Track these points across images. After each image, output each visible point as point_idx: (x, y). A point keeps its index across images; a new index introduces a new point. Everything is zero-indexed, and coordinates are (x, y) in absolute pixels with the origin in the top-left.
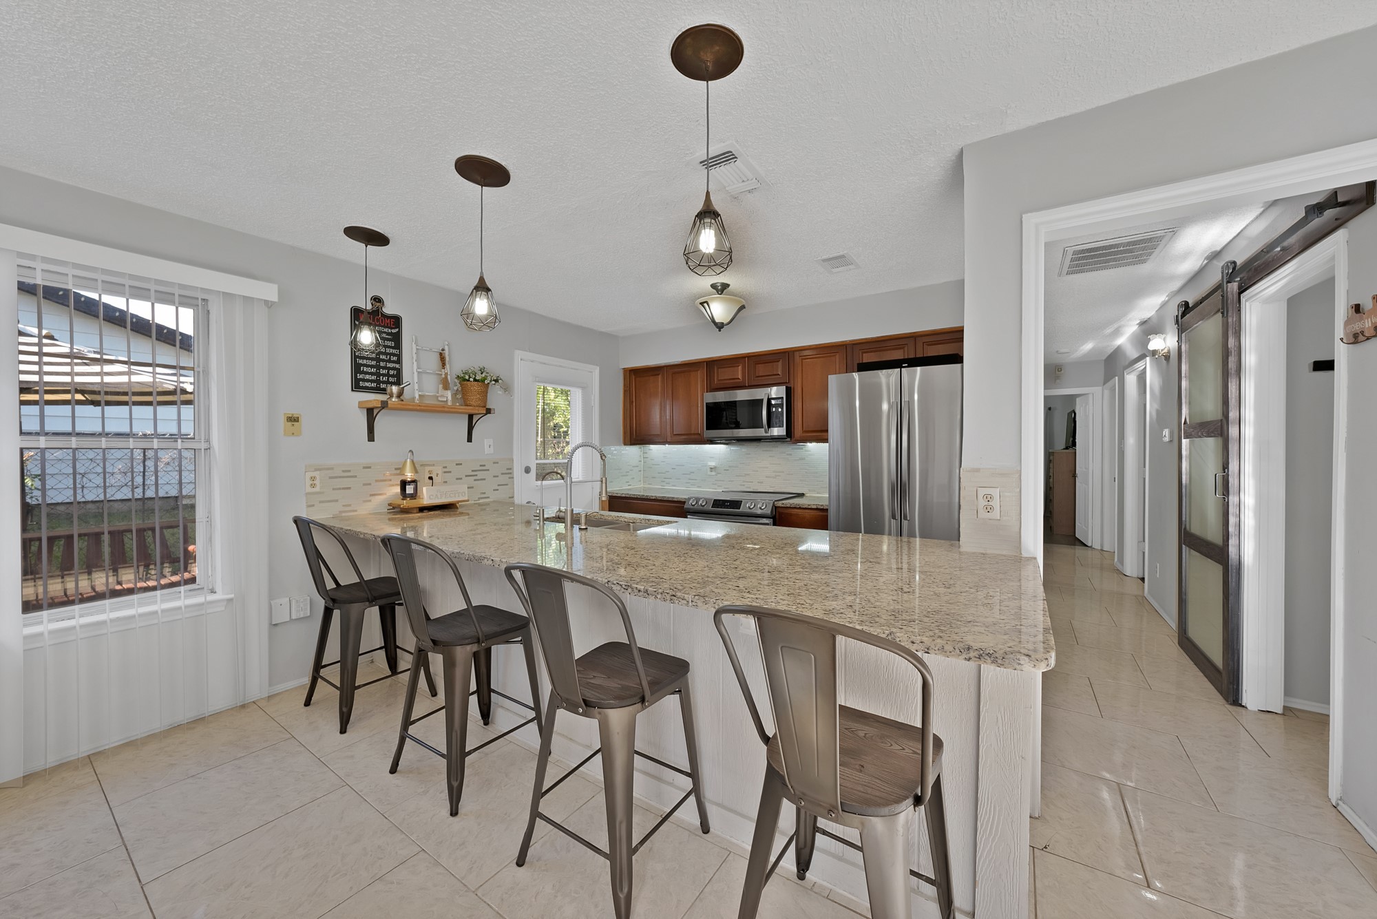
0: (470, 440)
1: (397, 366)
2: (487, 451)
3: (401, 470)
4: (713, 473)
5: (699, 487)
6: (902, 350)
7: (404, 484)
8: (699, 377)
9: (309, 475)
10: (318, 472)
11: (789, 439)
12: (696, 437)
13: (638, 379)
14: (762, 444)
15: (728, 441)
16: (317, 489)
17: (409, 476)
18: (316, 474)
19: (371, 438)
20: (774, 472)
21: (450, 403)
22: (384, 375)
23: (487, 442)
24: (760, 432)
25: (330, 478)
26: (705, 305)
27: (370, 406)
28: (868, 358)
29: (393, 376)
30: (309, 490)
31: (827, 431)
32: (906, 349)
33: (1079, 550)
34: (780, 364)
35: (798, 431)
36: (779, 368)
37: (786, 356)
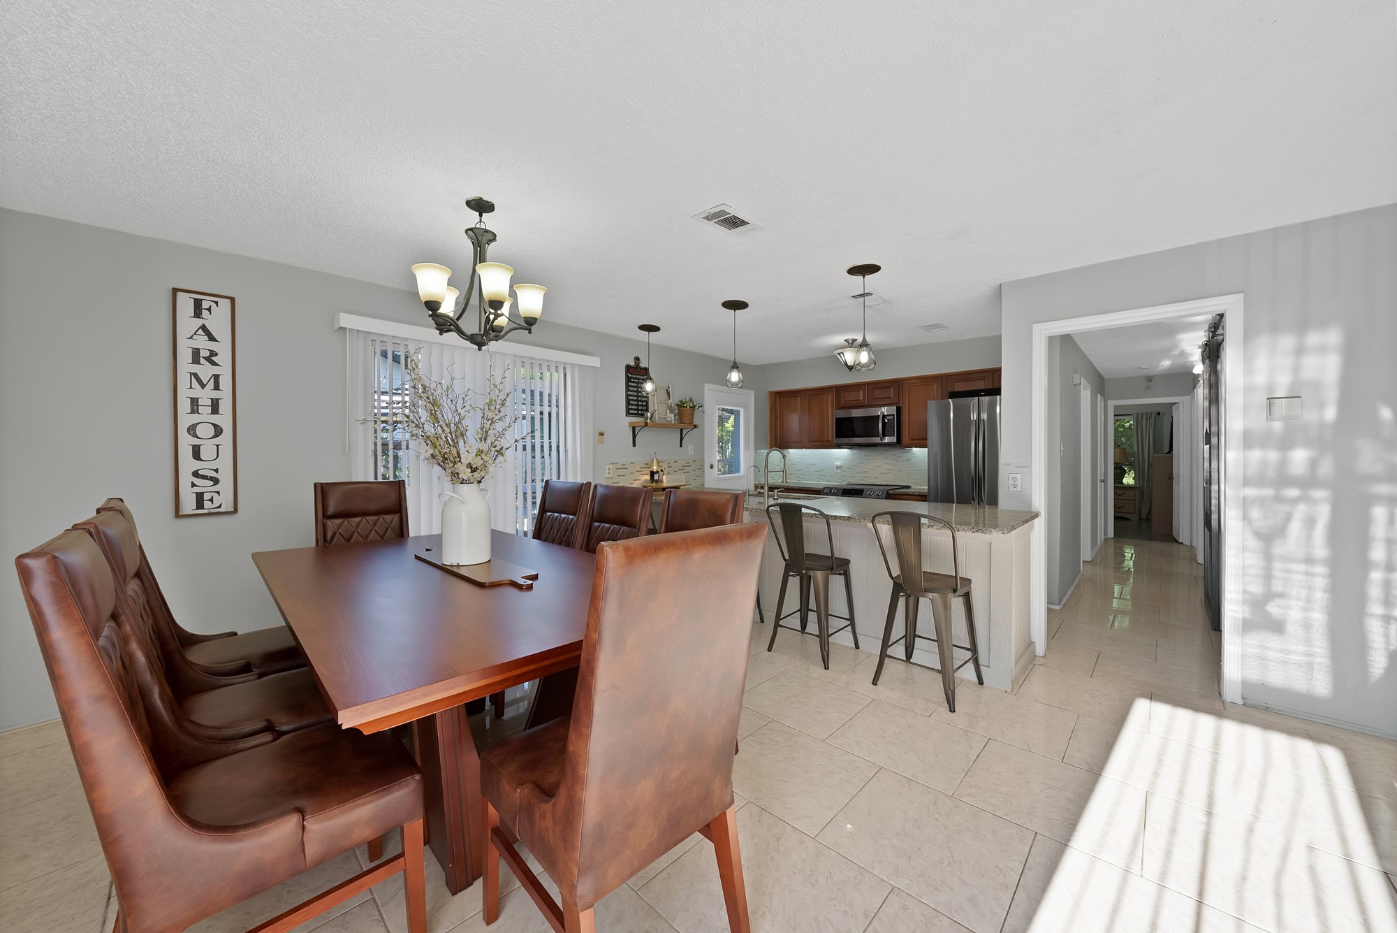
0: (681, 446)
1: (646, 399)
2: (691, 453)
3: (649, 465)
4: (839, 471)
5: (828, 481)
6: (983, 381)
7: (652, 474)
8: (830, 399)
9: (608, 467)
10: (612, 465)
11: (898, 445)
12: (827, 443)
13: (781, 401)
14: (877, 448)
15: (851, 446)
16: (611, 476)
17: (655, 468)
18: (611, 466)
19: (634, 446)
20: (887, 470)
21: (673, 422)
22: (640, 405)
23: (690, 447)
24: (877, 440)
25: (617, 469)
26: (841, 355)
27: (634, 425)
28: (959, 387)
29: (644, 406)
30: (607, 476)
31: (926, 439)
32: (986, 380)
33: (1174, 546)
34: (892, 389)
35: (905, 439)
36: (891, 392)
37: (897, 384)
